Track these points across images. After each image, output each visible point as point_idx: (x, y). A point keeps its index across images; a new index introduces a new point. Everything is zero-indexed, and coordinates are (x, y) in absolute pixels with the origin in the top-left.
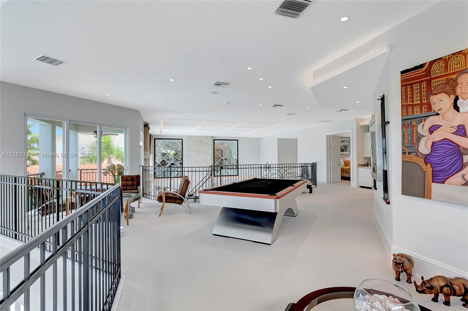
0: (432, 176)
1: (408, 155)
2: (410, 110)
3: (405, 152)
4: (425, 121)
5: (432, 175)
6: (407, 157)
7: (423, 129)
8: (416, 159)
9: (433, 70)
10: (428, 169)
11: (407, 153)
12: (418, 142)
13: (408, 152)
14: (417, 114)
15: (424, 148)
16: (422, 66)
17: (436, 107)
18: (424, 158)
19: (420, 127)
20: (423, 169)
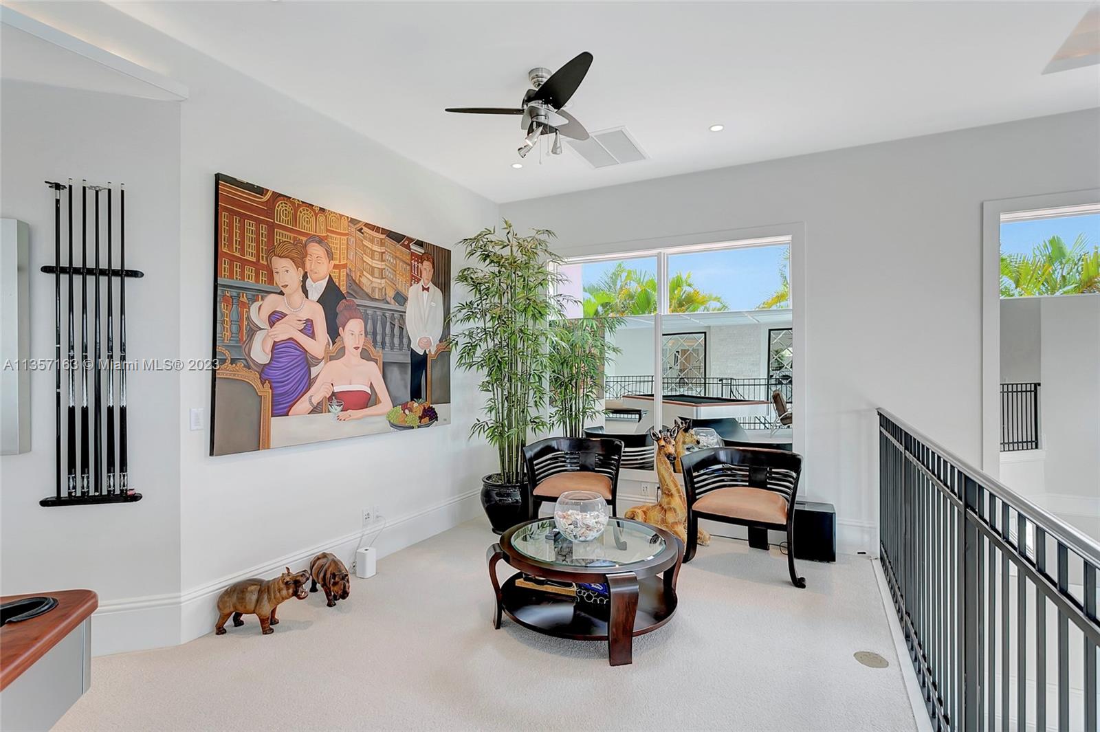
0: (272, 405)
1: (230, 365)
2: (237, 269)
3: (224, 357)
4: (262, 299)
5: (272, 402)
6: (228, 370)
7: (258, 313)
8: (247, 374)
9: (277, 210)
10: (266, 392)
11: (229, 361)
12: (251, 339)
13: (229, 358)
14: (250, 282)
15: (260, 352)
16: (261, 191)
17: (279, 279)
18: (260, 371)
19: (254, 308)
20: (257, 394)
